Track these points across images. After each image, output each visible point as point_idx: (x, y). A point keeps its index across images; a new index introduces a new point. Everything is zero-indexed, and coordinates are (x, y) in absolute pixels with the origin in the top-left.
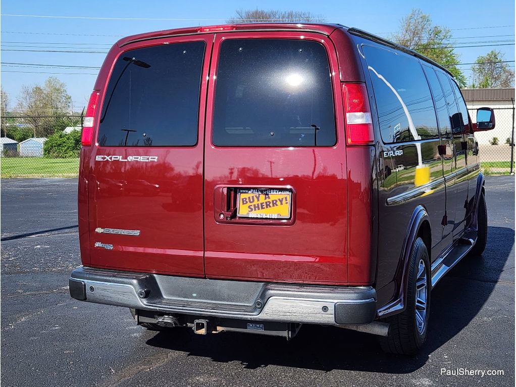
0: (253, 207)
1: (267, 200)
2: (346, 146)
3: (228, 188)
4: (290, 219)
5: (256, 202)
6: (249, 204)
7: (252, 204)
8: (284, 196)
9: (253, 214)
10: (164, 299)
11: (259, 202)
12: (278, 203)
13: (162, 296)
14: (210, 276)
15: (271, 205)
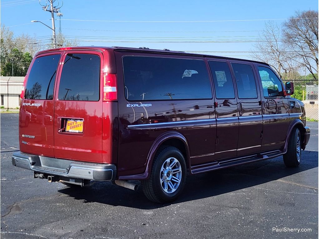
0: (71, 127)
1: (76, 124)
2: (103, 101)
3: (62, 118)
4: (82, 133)
5: (73, 125)
6: (70, 126)
7: (71, 126)
8: (82, 123)
9: (70, 131)
10: (42, 167)
11: (74, 125)
12: (80, 125)
13: (41, 165)
14: (57, 157)
15: (77, 126)
